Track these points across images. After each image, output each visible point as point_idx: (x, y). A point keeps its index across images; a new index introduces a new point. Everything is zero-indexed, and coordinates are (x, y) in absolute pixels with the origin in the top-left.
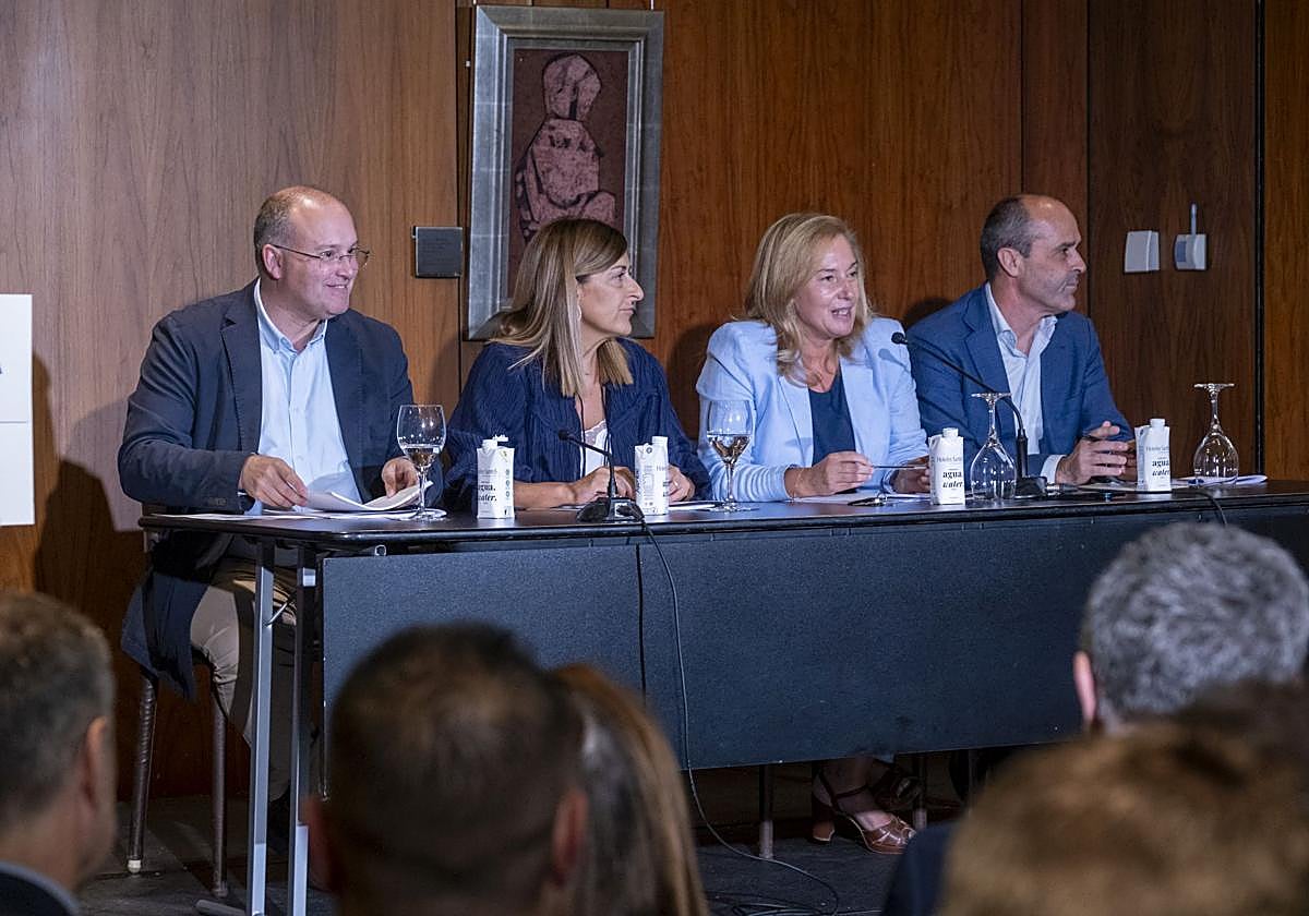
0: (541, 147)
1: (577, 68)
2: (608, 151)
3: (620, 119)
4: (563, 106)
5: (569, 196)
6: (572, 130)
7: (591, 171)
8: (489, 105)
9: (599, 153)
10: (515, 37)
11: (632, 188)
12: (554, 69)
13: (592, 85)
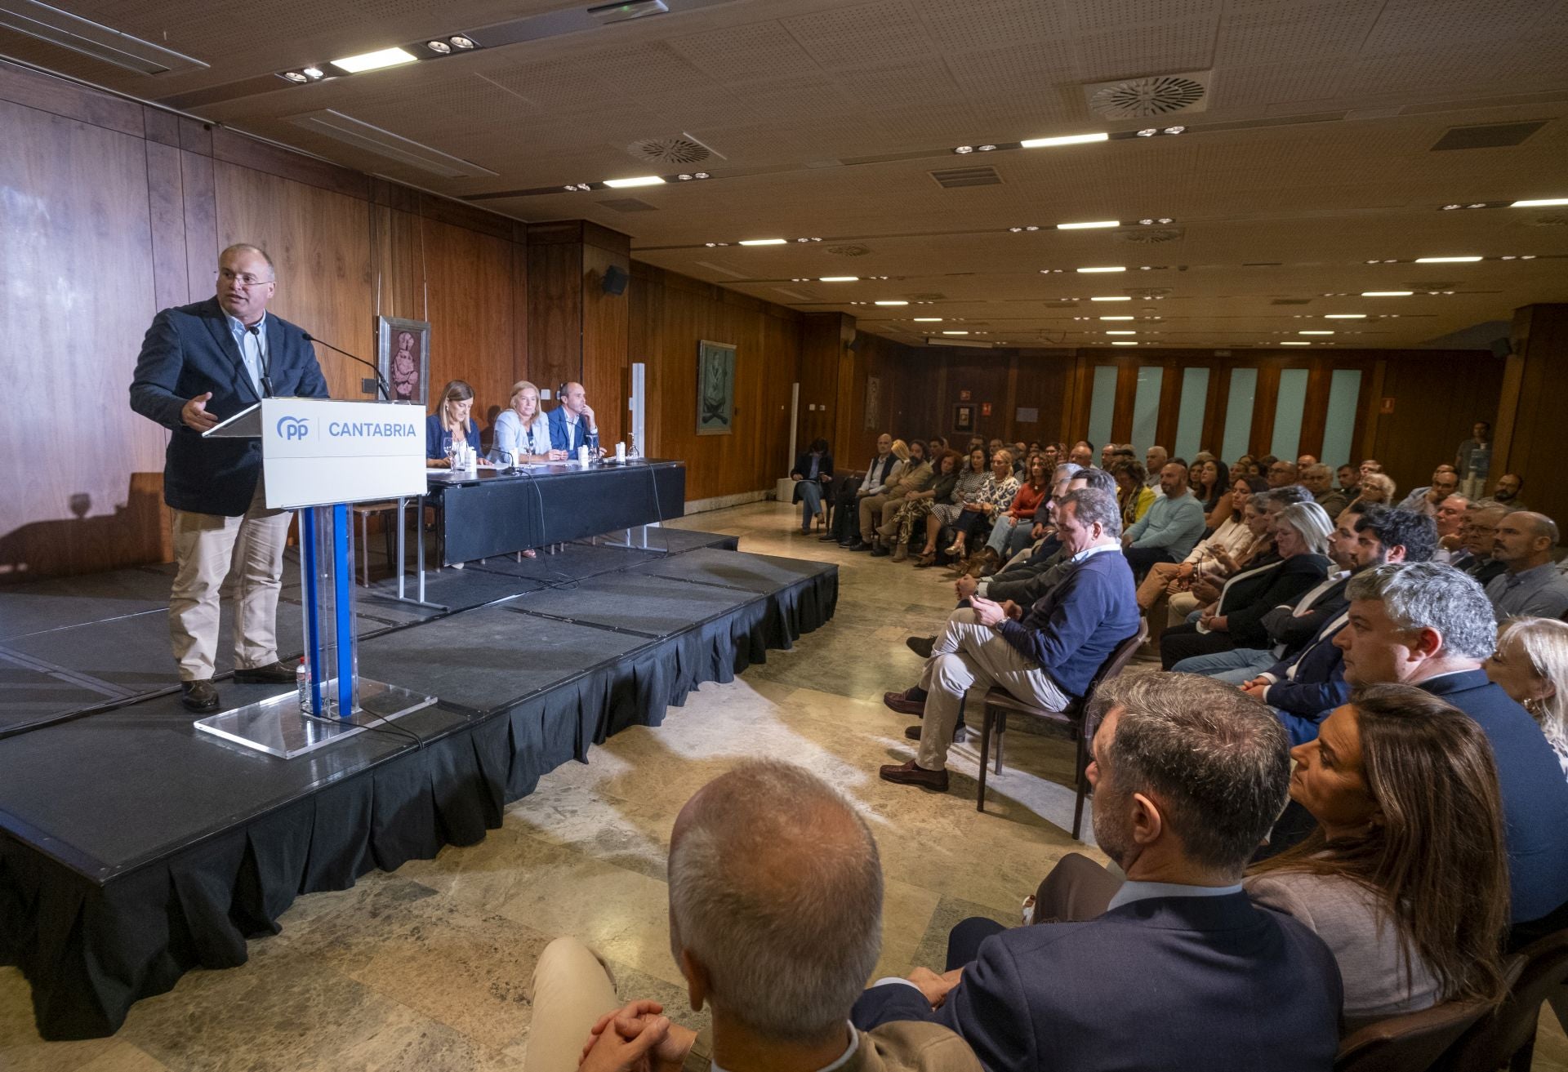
0: (398, 358)
1: (408, 336)
2: (416, 360)
3: (419, 351)
4: (404, 346)
5: (406, 372)
6: (406, 354)
7: (412, 365)
8: (385, 344)
9: (413, 360)
10: (392, 327)
11: (423, 371)
12: (402, 336)
13: (411, 342)
